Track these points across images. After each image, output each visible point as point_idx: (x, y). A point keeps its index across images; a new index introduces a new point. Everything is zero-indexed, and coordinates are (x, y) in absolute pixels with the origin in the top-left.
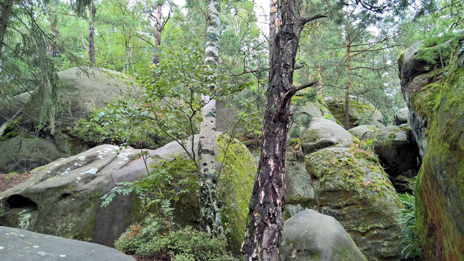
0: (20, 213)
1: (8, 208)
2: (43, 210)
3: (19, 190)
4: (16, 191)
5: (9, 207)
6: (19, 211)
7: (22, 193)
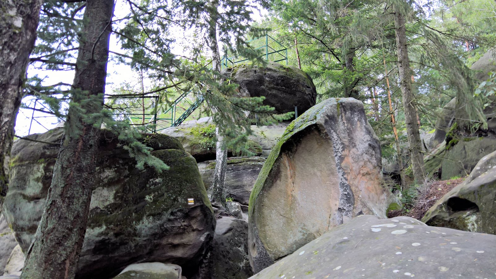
0: (465, 216)
1: (451, 212)
2: (485, 210)
3: (455, 192)
4: (453, 194)
5: (452, 210)
6: (463, 214)
7: (458, 194)
